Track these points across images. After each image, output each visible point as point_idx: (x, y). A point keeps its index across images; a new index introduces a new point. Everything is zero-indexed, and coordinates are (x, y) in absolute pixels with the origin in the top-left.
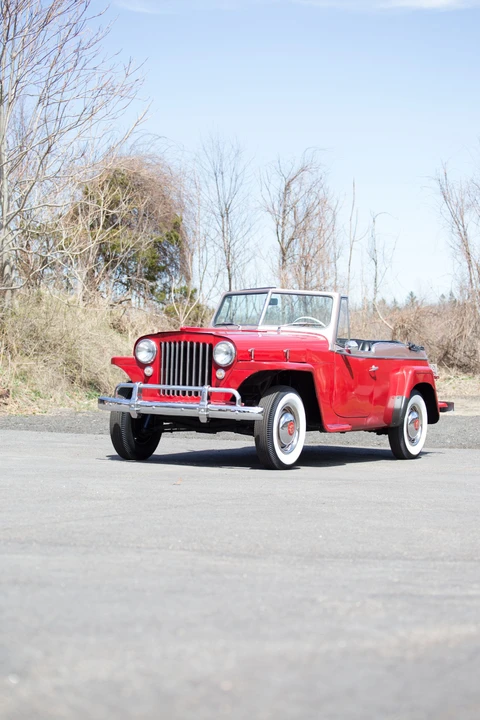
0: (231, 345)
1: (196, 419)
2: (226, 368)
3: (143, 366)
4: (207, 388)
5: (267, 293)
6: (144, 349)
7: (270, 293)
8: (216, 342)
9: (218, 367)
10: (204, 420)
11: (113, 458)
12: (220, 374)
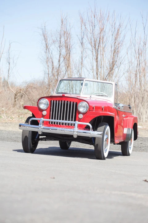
0: (86, 103)
1: (72, 136)
2: (83, 114)
3: (42, 110)
4: (77, 123)
5: (83, 80)
6: (42, 103)
7: (84, 81)
8: (80, 102)
9: (80, 113)
10: (75, 137)
11: (19, 151)
12: (81, 116)
